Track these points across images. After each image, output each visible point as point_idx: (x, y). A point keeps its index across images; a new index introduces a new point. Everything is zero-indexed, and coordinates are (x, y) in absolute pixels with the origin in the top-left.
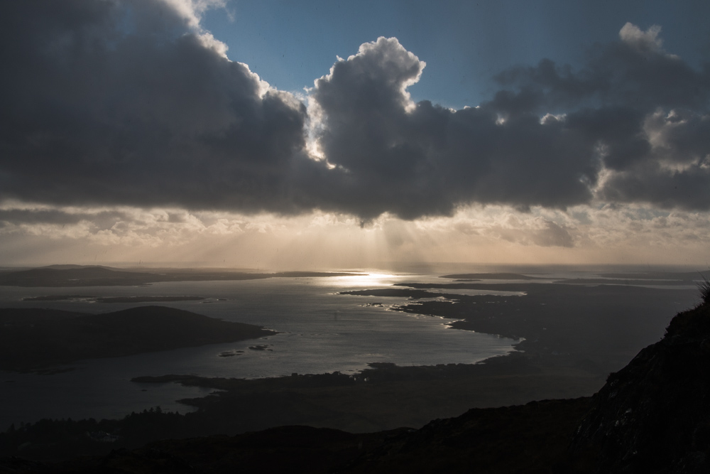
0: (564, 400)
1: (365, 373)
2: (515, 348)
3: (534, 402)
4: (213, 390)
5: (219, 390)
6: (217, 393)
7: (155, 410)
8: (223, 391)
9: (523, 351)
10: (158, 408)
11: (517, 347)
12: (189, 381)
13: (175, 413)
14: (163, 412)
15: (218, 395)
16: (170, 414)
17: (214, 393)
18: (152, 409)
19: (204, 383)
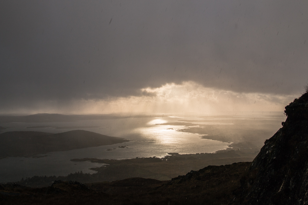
0: (248, 162)
1: (167, 157)
2: (229, 147)
3: (235, 163)
4: (103, 164)
5: (106, 164)
6: (105, 165)
7: (80, 172)
8: (108, 164)
9: (232, 148)
10: (81, 171)
11: (230, 146)
12: (93, 160)
13: (88, 174)
14: (83, 173)
15: (106, 166)
16: (86, 174)
17: (104, 165)
18: (79, 172)
19: (100, 161)
